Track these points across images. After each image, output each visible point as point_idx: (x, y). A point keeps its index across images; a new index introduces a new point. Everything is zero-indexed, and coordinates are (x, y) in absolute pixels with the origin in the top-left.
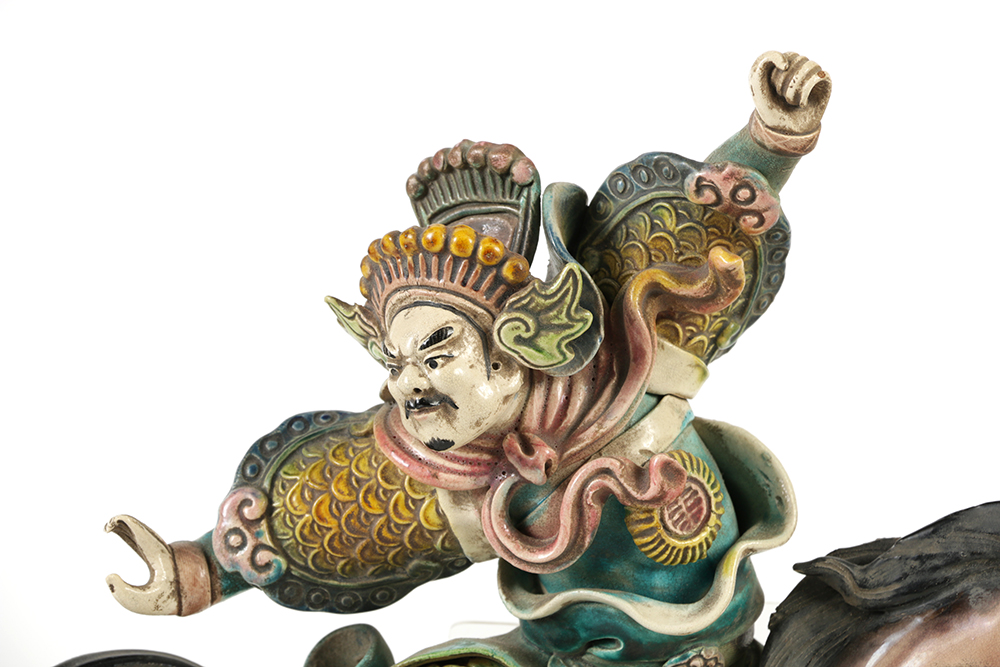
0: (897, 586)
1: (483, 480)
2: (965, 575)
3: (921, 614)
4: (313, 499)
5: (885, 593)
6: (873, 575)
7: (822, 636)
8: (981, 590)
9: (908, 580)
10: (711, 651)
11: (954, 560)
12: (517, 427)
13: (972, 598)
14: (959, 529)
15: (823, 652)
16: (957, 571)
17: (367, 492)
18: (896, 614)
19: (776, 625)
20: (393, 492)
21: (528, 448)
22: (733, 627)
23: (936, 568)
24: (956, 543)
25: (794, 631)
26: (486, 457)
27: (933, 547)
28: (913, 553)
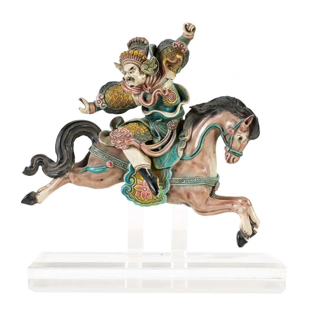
0: (206, 110)
1: (139, 92)
2: (216, 108)
3: (209, 115)
4: (112, 95)
5: (204, 111)
6: (202, 108)
7: (194, 118)
8: (219, 111)
9: (208, 109)
10: (176, 121)
11: (215, 106)
12: (145, 83)
13: (217, 112)
14: (216, 101)
15: (194, 121)
16: (215, 108)
17: (120, 94)
18: (206, 115)
19: (186, 117)
20: (125, 94)
21: (146, 87)
22: (179, 117)
23: (212, 107)
24: (215, 103)
25: (189, 117)
26: (140, 88)
27: (212, 104)
28: (208, 105)
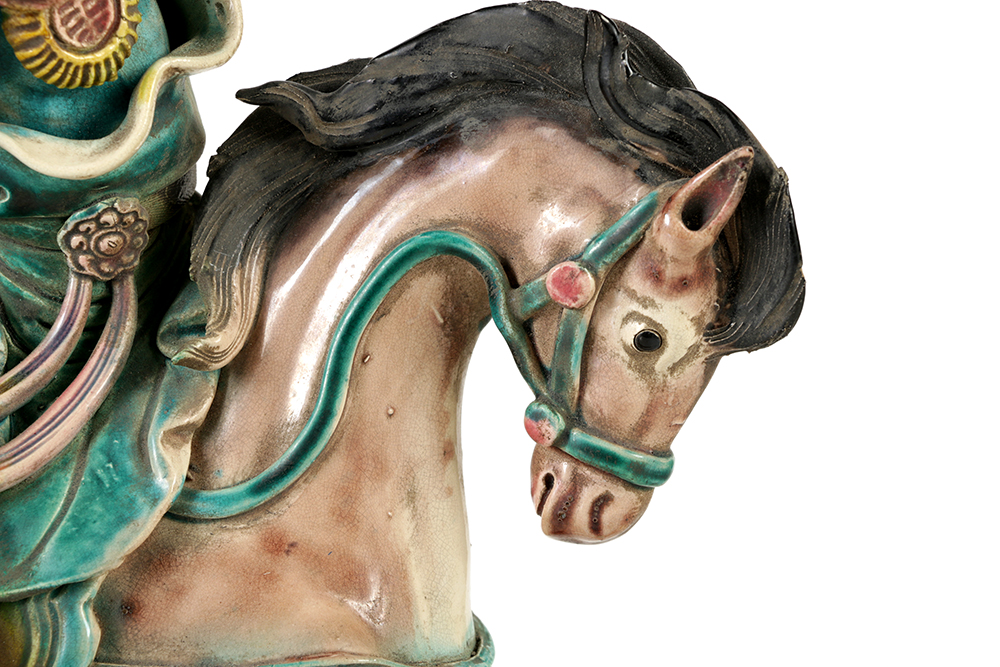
0: (371, 118)
2: (456, 103)
3: (401, 154)
5: (355, 128)
6: (339, 104)
7: (277, 185)
8: (475, 121)
9: (385, 110)
10: (128, 203)
11: (443, 84)
13: (463, 132)
14: (449, 43)
15: (278, 205)
16: (446, 97)
18: (371, 155)
19: (216, 172)
22: (157, 173)
23: (419, 94)
24: (444, 62)
25: (241, 177)
27: (416, 67)
28: (392, 76)
